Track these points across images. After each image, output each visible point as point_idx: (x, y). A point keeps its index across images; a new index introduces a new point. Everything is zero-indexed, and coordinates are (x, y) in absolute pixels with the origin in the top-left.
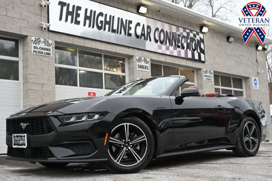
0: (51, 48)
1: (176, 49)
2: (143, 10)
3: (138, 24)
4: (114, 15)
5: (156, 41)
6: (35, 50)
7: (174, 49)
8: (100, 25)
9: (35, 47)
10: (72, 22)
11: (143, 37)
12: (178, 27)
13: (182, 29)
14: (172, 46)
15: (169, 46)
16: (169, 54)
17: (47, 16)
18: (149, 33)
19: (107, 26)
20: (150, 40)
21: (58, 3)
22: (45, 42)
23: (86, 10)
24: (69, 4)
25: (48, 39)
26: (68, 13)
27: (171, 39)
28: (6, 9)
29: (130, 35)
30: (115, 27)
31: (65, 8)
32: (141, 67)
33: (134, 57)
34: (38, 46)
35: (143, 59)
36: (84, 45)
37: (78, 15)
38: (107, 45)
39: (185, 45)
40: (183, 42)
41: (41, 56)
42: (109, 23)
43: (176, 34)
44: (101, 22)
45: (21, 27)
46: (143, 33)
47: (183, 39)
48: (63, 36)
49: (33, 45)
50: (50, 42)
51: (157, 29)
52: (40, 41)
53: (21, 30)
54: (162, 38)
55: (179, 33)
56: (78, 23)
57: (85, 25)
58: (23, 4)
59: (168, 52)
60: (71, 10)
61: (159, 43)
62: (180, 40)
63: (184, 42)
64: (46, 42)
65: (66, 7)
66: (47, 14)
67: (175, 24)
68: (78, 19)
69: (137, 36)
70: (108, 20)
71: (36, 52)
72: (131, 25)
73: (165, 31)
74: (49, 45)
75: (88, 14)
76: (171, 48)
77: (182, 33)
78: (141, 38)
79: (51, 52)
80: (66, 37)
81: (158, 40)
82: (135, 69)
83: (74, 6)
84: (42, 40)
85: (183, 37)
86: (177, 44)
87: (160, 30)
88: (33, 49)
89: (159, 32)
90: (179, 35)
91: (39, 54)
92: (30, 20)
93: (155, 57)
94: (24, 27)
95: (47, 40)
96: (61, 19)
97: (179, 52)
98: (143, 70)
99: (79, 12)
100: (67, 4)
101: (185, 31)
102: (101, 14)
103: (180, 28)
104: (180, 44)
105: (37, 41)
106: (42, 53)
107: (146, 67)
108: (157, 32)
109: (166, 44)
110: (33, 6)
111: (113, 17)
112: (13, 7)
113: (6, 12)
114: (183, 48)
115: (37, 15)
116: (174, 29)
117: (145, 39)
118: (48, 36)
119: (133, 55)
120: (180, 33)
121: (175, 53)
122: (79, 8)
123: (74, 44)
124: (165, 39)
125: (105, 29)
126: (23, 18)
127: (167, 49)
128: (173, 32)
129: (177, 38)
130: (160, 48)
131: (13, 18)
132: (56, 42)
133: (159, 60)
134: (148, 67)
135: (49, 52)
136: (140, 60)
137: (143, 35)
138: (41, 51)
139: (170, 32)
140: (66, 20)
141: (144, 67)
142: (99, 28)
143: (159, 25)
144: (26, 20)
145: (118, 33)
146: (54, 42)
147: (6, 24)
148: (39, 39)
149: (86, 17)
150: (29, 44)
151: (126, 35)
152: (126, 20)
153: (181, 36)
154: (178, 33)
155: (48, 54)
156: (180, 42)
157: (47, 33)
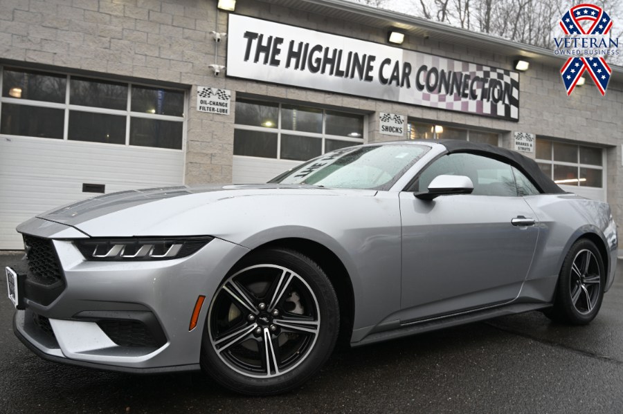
0: (228, 102)
1: (460, 100)
2: (397, 37)
3: (388, 61)
4: (342, 49)
5: (420, 87)
6: (203, 105)
7: (455, 100)
8: (315, 65)
9: (202, 102)
10: (266, 62)
11: (394, 82)
12: (466, 63)
13: (475, 66)
14: (451, 94)
15: (445, 96)
16: (444, 107)
17: (224, 55)
18: (406, 75)
19: (328, 67)
20: (409, 86)
21: (243, 35)
22: (218, 94)
23: (292, 43)
24: (262, 36)
25: (225, 89)
26: (260, 48)
27: (451, 82)
28: (160, 48)
29: (369, 79)
30: (343, 68)
31: (255, 42)
32: (387, 129)
33: (376, 114)
34: (208, 100)
35: (392, 116)
36: (285, 97)
37: (277, 51)
38: (327, 96)
39: (479, 92)
40: (475, 87)
41: (211, 115)
42: (331, 61)
43: (462, 74)
44: (318, 60)
45: (181, 73)
46: (395, 74)
47: (475, 83)
48: (249, 84)
49: (199, 98)
50: (228, 93)
51: (424, 68)
52: (210, 92)
53: (181, 76)
54: (432, 82)
55: (468, 73)
56: (276, 63)
57: (288, 65)
58: (187, 38)
59: (442, 105)
60: (264, 43)
61: (425, 90)
62: (468, 85)
63: (478, 87)
64: (221, 94)
65: (257, 40)
66: (225, 51)
67: (462, 59)
68: (277, 57)
69: (383, 81)
70: (330, 56)
71: (204, 108)
72: (372, 64)
73: (439, 71)
74: (225, 97)
75: (295, 49)
76: (450, 98)
77: (475, 73)
78: (390, 83)
79: (228, 108)
80: (255, 85)
81: (423, 86)
82: (376, 132)
83: (270, 38)
84: (214, 90)
85: (477, 79)
86: (461, 91)
87: (429, 69)
88: (199, 104)
89: (427, 73)
90: (467, 77)
91: (209, 111)
92: (197, 62)
93: (417, 114)
94: (186, 73)
95: (222, 91)
96: (247, 58)
97: (466, 104)
98: (392, 133)
99: (279, 46)
100: (259, 35)
101: (479, 68)
102: (318, 48)
103: (470, 64)
104: (467, 92)
105: (207, 93)
106: (213, 109)
107: (397, 130)
108: (422, 73)
109: (440, 91)
110: (202, 42)
111: (341, 51)
112: (170, 45)
113: (159, 52)
114: (474, 97)
115: (209, 54)
116: (458, 67)
117: (398, 84)
118: (226, 85)
119: (373, 110)
120: (470, 73)
121: (457, 106)
122: (279, 41)
123: (268, 95)
124: (438, 83)
125: (323, 71)
126: (185, 59)
127: (442, 99)
128: (456, 70)
129: (463, 80)
130: (426, 98)
131: (170, 60)
132: (238, 93)
133: (425, 117)
134: (402, 130)
135: (225, 108)
136: (387, 118)
137: (394, 77)
138: (212, 106)
139: (450, 73)
140: (256, 60)
141: (394, 130)
142: (314, 70)
143: (429, 62)
144: (189, 62)
145: (347, 76)
146: (234, 93)
147: (157, 68)
148: (209, 89)
149: (291, 54)
150: (193, 98)
151: (361, 78)
152: (365, 56)
153: (472, 77)
154: (464, 73)
155: (223, 111)
156: (468, 87)
157: (224, 80)
